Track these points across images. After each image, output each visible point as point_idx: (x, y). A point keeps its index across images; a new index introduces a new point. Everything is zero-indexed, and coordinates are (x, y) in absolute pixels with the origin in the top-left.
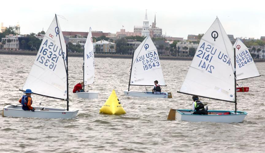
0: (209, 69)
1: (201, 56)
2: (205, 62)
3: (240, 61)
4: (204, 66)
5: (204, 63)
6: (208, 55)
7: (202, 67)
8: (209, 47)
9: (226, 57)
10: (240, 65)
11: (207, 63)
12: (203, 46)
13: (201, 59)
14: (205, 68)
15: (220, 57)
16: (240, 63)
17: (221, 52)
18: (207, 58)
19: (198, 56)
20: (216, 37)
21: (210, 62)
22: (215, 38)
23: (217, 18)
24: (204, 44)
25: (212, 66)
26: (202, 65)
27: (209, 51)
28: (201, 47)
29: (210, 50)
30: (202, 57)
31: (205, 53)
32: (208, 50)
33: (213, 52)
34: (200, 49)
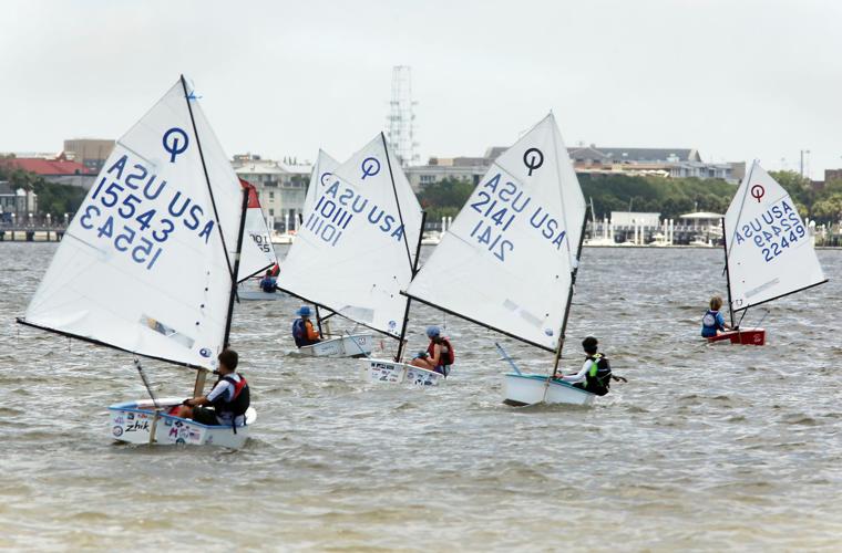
0: (497, 249)
1: (484, 208)
2: (489, 228)
3: (768, 239)
4: (485, 238)
5: (489, 230)
6: (504, 211)
7: (481, 239)
8: (511, 189)
9: (552, 225)
10: (766, 252)
11: (497, 230)
12: (493, 183)
13: (481, 216)
14: (487, 242)
15: (536, 221)
16: (768, 245)
17: (540, 209)
18: (497, 217)
19: (474, 206)
20: (535, 164)
21: (504, 229)
22: (532, 167)
23: (550, 115)
24: (498, 177)
25: (507, 242)
26: (480, 232)
27: (507, 200)
28: (489, 184)
29: (513, 198)
30: (484, 212)
31: (495, 202)
32: (505, 195)
33: (518, 205)
34: (485, 190)
